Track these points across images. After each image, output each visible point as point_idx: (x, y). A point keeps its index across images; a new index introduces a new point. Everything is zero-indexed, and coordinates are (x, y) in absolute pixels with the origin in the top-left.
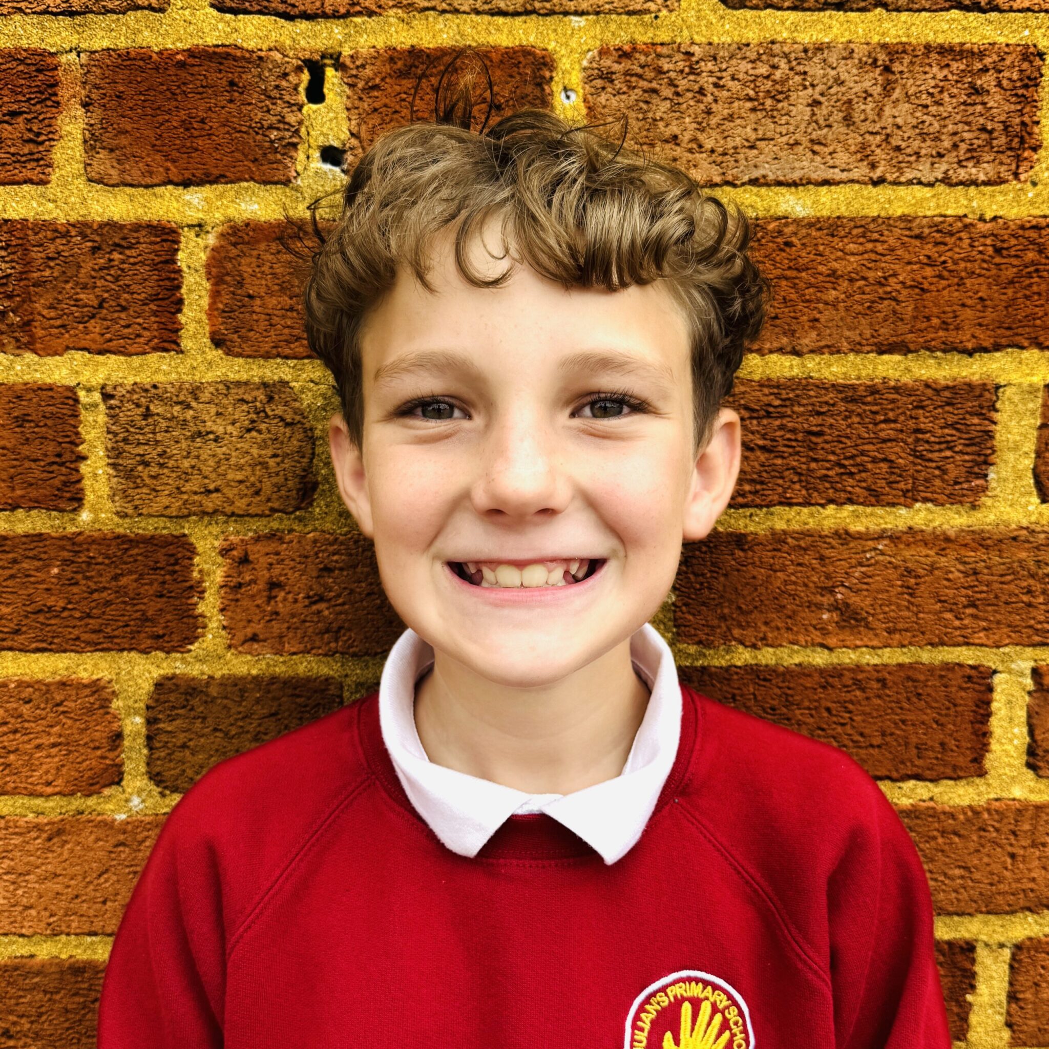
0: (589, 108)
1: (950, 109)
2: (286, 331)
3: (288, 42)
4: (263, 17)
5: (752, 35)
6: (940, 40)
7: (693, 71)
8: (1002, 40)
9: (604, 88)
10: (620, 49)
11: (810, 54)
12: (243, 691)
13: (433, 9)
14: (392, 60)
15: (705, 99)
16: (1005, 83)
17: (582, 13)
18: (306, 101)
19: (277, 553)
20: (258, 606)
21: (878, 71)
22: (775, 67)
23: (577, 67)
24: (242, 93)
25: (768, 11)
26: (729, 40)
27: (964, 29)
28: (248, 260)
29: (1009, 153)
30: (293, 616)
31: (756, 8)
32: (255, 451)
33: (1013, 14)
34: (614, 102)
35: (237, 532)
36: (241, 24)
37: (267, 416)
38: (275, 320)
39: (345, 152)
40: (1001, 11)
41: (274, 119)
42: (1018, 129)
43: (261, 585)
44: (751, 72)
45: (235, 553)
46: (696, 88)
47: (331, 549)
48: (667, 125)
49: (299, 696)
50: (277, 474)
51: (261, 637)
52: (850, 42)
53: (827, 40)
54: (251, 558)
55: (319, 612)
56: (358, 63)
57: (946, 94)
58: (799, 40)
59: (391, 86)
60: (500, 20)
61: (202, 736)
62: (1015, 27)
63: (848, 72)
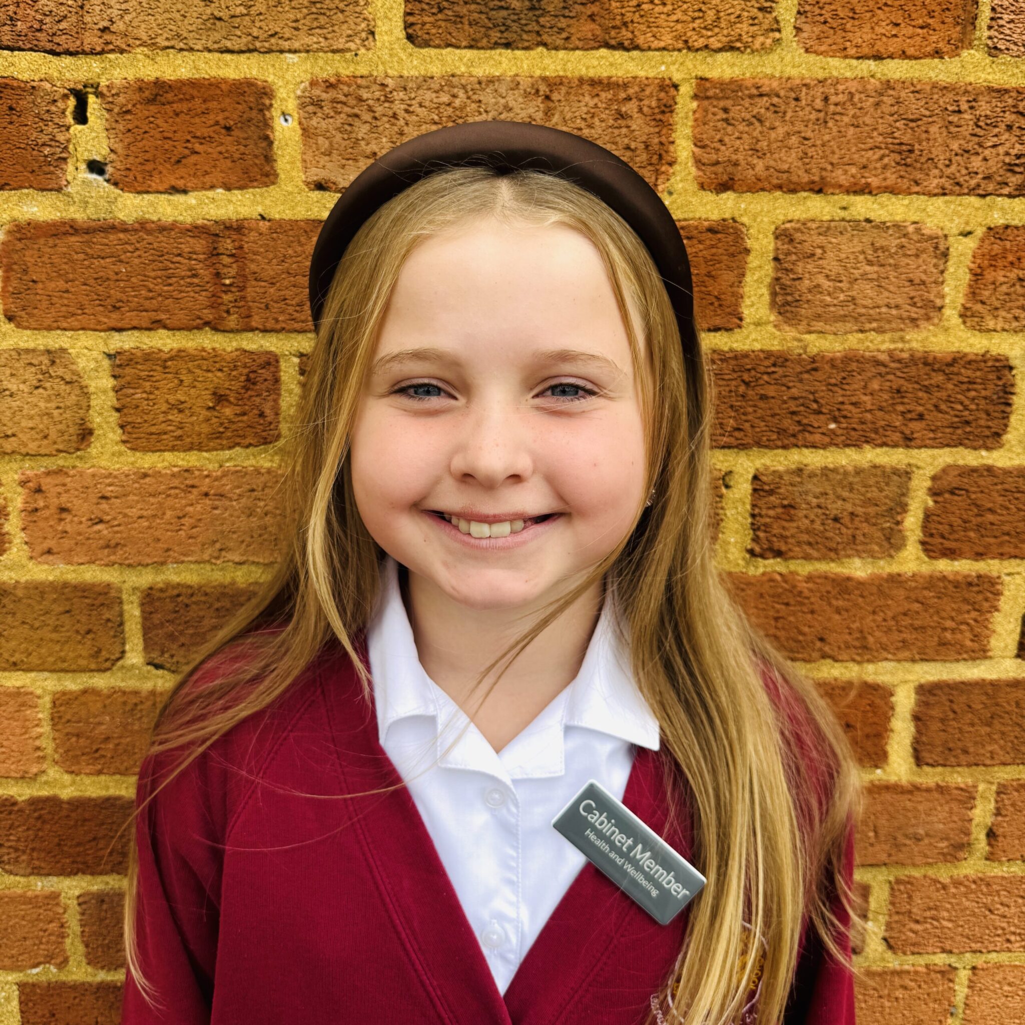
0: (304, 129)
1: (600, 132)
2: (64, 309)
3: (56, 74)
4: (34, 54)
5: (436, 70)
6: (592, 73)
7: (387, 100)
8: (642, 74)
9: (315, 113)
10: (327, 81)
11: (483, 86)
12: (42, 593)
13: (173, 47)
14: (140, 89)
15: (398, 123)
16: (645, 109)
17: (295, 52)
18: (72, 122)
19: (64, 485)
20: (51, 526)
21: (540, 99)
22: (454, 96)
23: (292, 95)
24: (19, 116)
25: (449, 49)
26: (417, 74)
27: (611, 65)
28: (31, 252)
29: (649, 168)
30: (80, 534)
31: (438, 47)
32: (42, 404)
33: (651, 53)
34: (323, 125)
35: (32, 468)
36: (16, 59)
37: (51, 377)
38: (55, 300)
39: (106, 164)
40: (642, 50)
41: (46, 138)
42: (656, 148)
43: (53, 510)
44: (435, 100)
45: (31, 484)
46: (391, 113)
47: (108, 481)
48: (368, 144)
49: (86, 597)
50: (61, 422)
51: (55, 550)
52: (517, 75)
53: (497, 74)
54: (44, 488)
55: (100, 531)
56: (113, 92)
57: (596, 120)
58: (474, 73)
59: (142, 111)
60: (228, 57)
61: (14, 627)
62: (653, 63)
63: (514, 100)
